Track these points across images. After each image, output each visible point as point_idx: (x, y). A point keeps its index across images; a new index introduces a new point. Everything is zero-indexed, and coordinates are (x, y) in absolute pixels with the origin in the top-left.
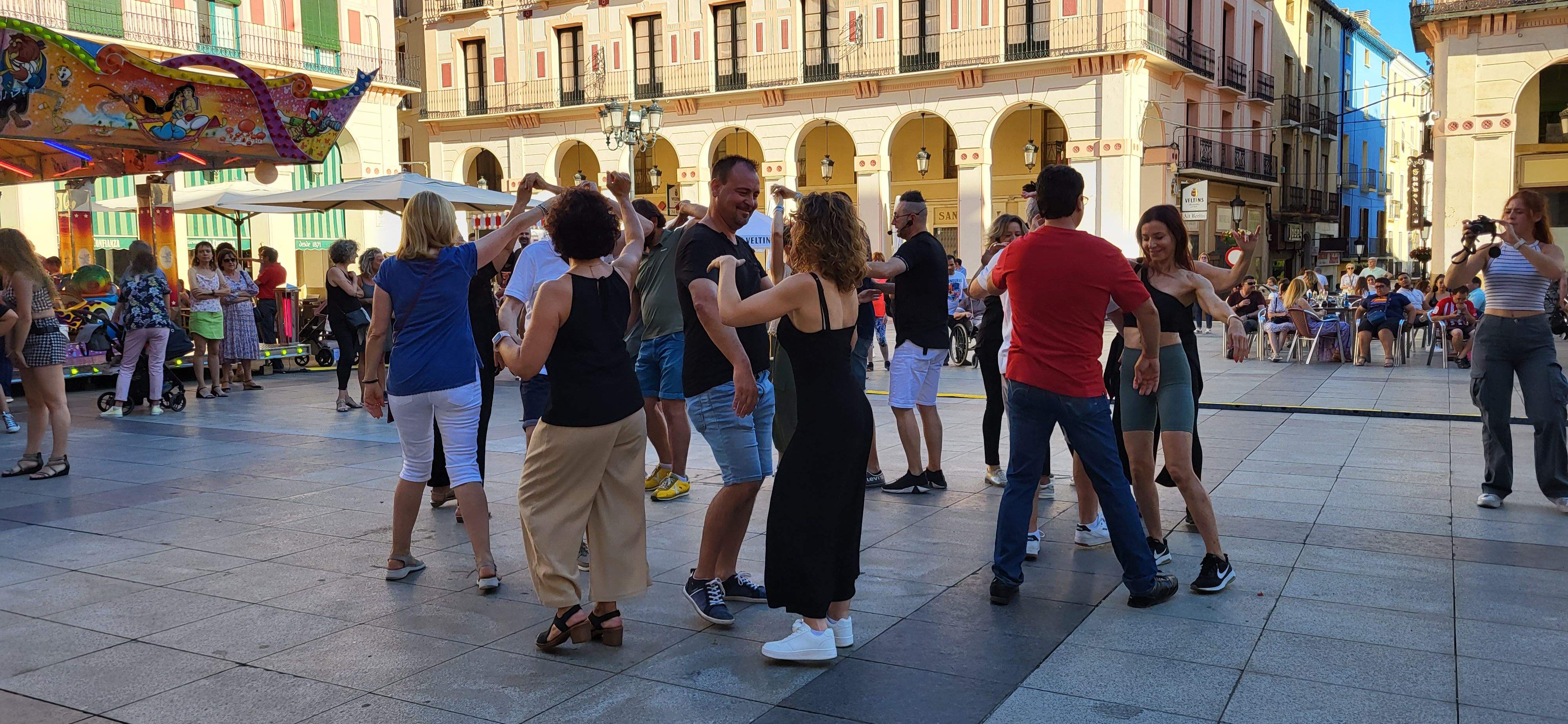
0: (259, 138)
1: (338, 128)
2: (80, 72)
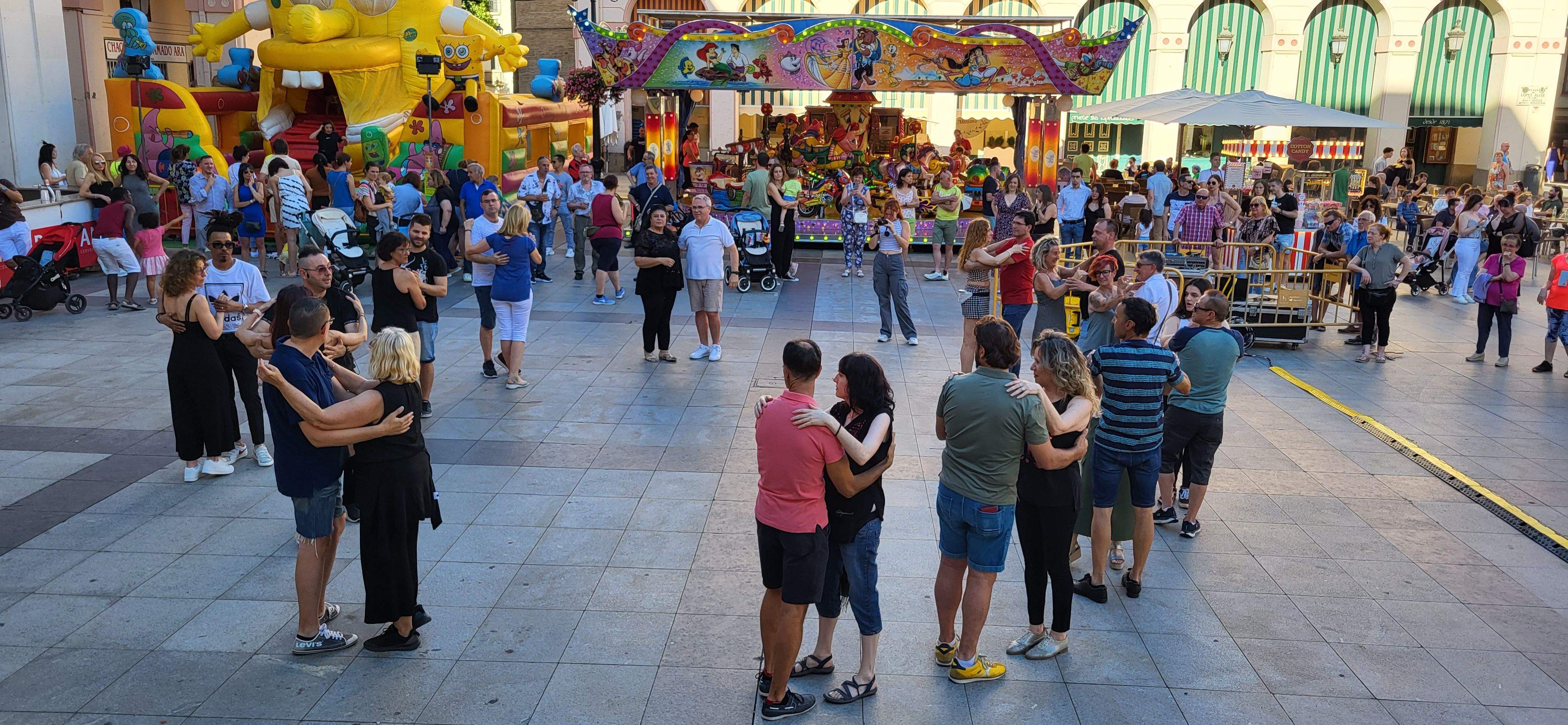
0: (1040, 79)
1: (1111, 67)
2: (902, 47)
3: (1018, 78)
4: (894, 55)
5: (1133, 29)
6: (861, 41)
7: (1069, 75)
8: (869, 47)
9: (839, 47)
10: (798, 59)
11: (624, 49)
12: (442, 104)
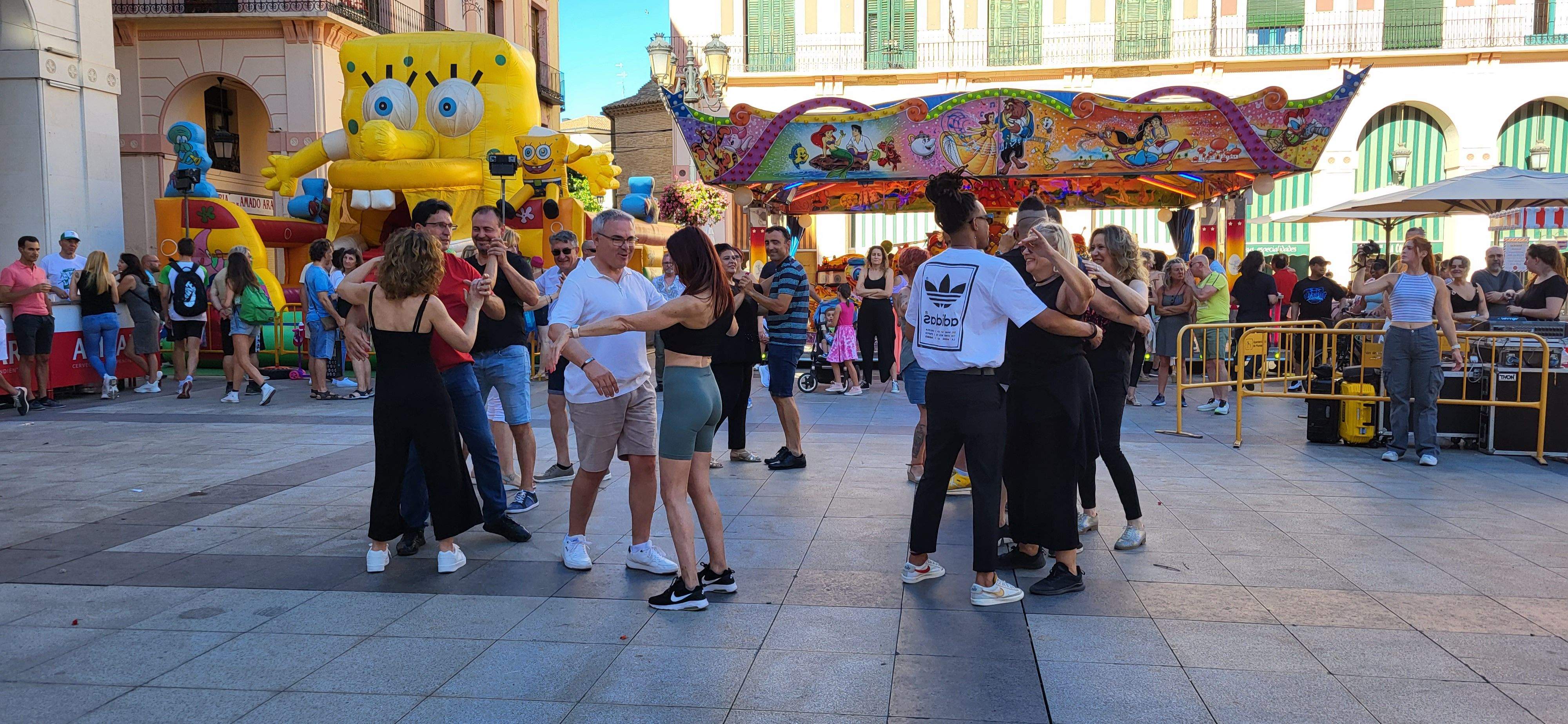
0: (1234, 153)
1: (1326, 133)
2: (1059, 120)
3: (1206, 153)
4: (1049, 131)
5: (1356, 84)
6: (1009, 115)
7: (1271, 146)
8: (1018, 121)
9: (981, 123)
10: (932, 140)
11: (726, 137)
12: (519, 211)
